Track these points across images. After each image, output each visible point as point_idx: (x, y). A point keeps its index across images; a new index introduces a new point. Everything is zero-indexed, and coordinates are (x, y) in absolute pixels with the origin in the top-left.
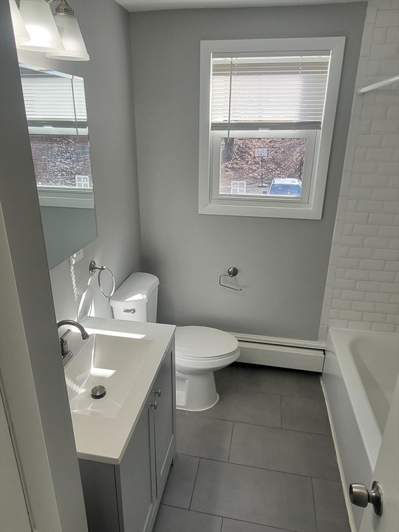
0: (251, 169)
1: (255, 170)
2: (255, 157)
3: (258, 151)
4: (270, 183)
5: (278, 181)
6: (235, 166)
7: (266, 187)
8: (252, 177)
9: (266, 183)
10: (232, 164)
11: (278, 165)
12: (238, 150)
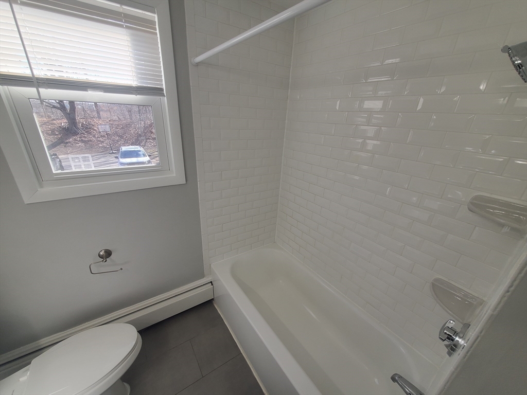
0: (99, 141)
1: (103, 142)
2: (100, 132)
3: (102, 128)
4: (118, 150)
5: (124, 148)
6: (83, 139)
7: (116, 153)
8: (102, 147)
9: (115, 150)
10: (80, 137)
11: (121, 137)
12: (82, 126)
